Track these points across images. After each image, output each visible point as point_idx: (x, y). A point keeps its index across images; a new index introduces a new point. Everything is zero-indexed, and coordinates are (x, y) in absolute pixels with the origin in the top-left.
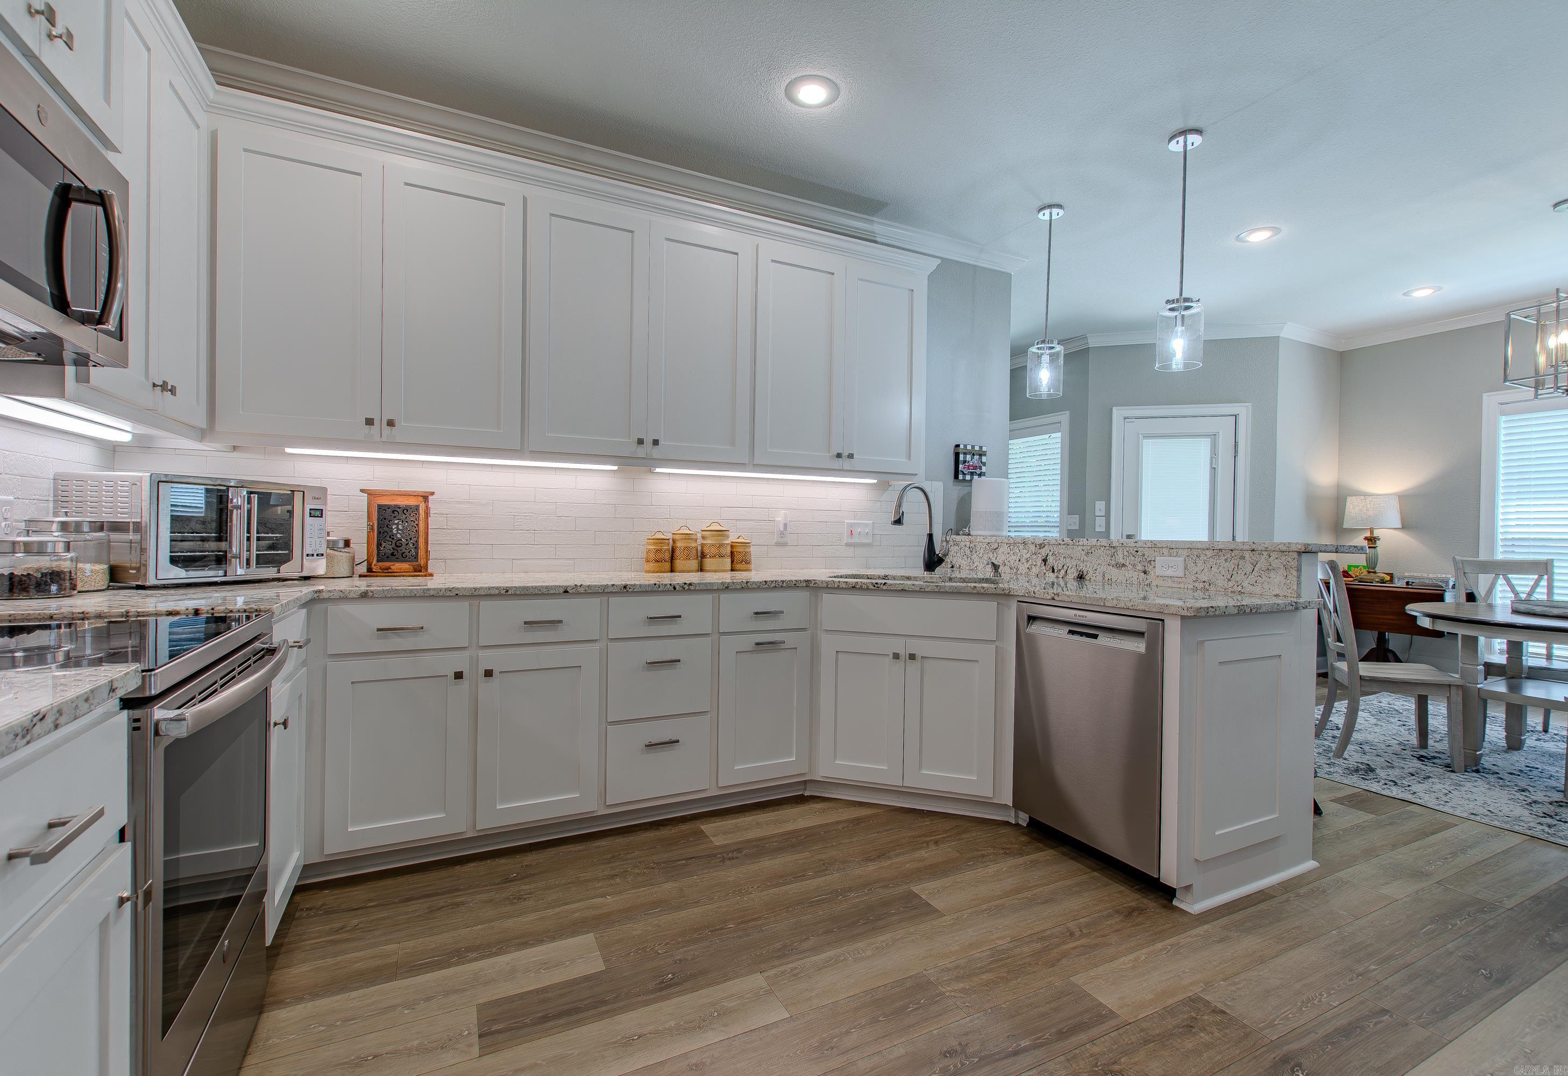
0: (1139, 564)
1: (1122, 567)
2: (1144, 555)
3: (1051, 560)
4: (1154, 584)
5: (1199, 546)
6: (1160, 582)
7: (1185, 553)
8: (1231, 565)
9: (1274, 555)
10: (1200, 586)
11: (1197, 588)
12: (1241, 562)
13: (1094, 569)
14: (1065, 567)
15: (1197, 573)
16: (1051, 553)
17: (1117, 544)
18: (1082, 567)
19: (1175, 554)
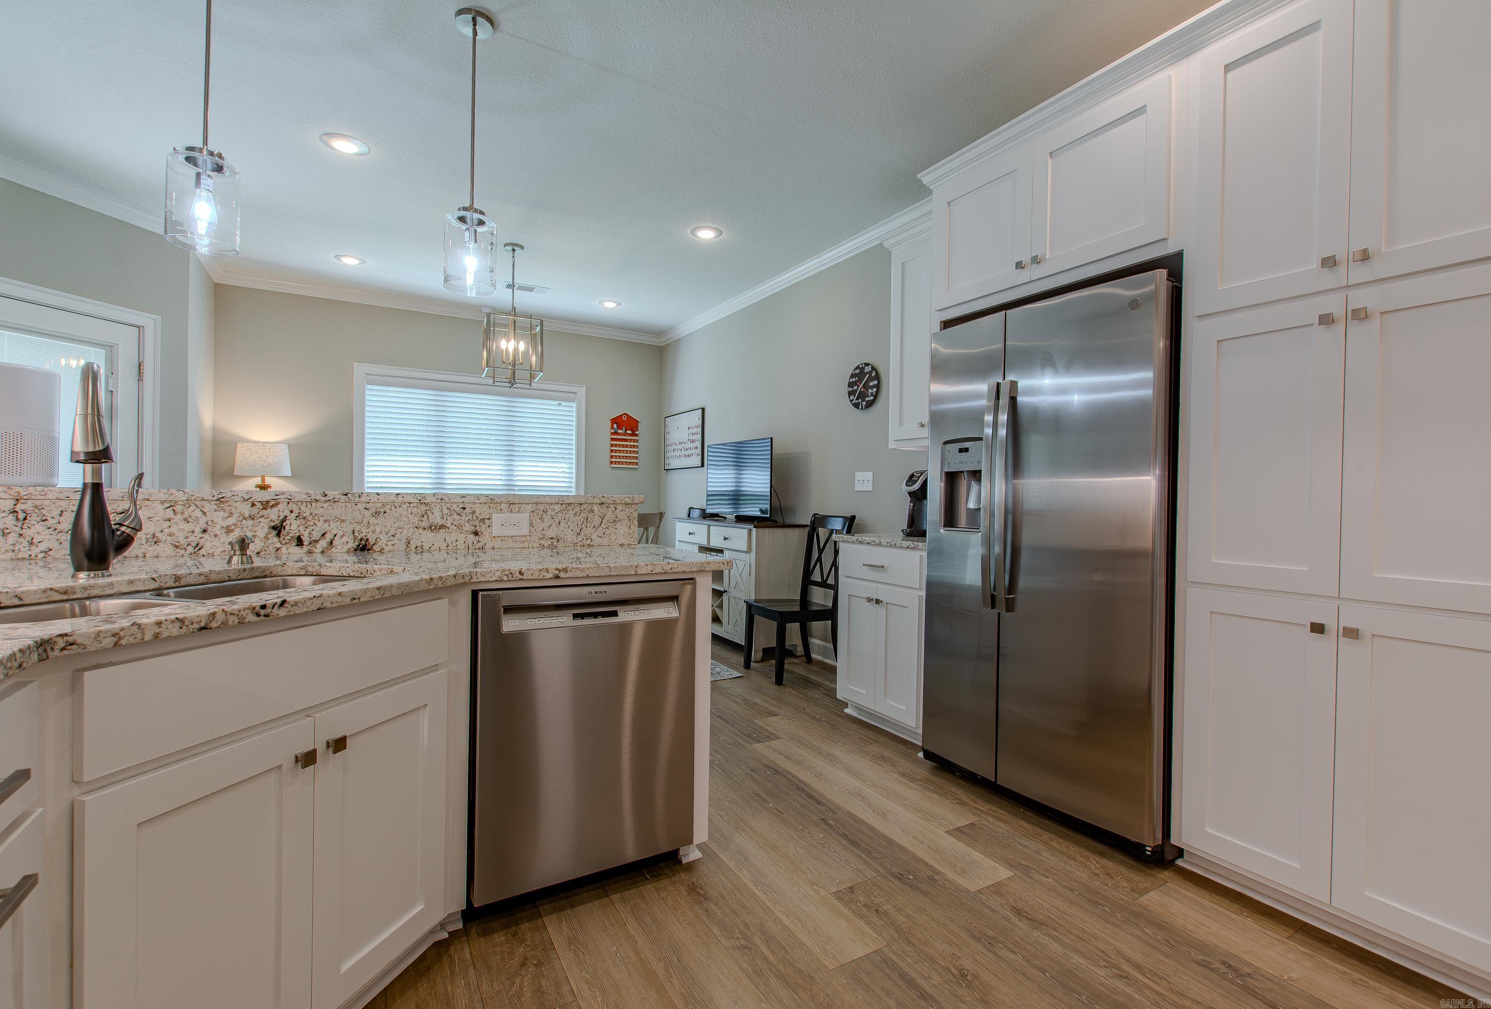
0: (466, 524)
1: (440, 528)
2: (474, 512)
3: (293, 527)
4: (489, 546)
5: (548, 500)
6: (498, 543)
7: (529, 508)
8: (579, 519)
9: (619, 508)
10: (547, 543)
11: (543, 546)
12: (591, 516)
13: (390, 534)
14: (329, 537)
15: (543, 530)
16: (293, 515)
17: (434, 499)
18: (364, 532)
19: (517, 509)
